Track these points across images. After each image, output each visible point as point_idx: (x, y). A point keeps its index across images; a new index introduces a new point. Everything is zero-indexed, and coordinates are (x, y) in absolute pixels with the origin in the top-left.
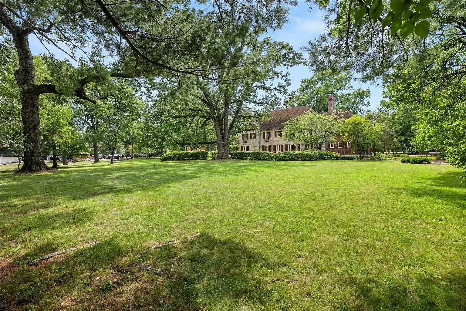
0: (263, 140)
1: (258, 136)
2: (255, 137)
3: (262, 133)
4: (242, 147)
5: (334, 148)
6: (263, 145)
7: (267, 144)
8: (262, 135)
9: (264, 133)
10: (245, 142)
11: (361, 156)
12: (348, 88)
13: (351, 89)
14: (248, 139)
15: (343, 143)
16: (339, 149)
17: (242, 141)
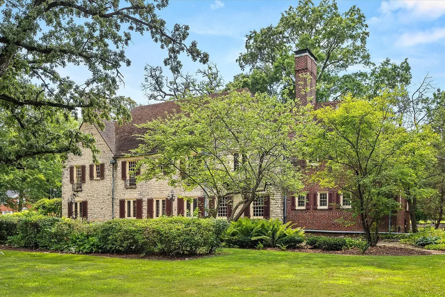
0: (120, 183)
1: (108, 172)
2: (102, 175)
3: (119, 163)
4: (70, 204)
5: (307, 209)
6: (122, 197)
7: (132, 195)
8: (119, 168)
9: (124, 164)
10: (78, 189)
11: (368, 237)
12: (360, 59)
13: (367, 63)
14: (83, 179)
15: (330, 195)
16: (319, 214)
17: (70, 186)
